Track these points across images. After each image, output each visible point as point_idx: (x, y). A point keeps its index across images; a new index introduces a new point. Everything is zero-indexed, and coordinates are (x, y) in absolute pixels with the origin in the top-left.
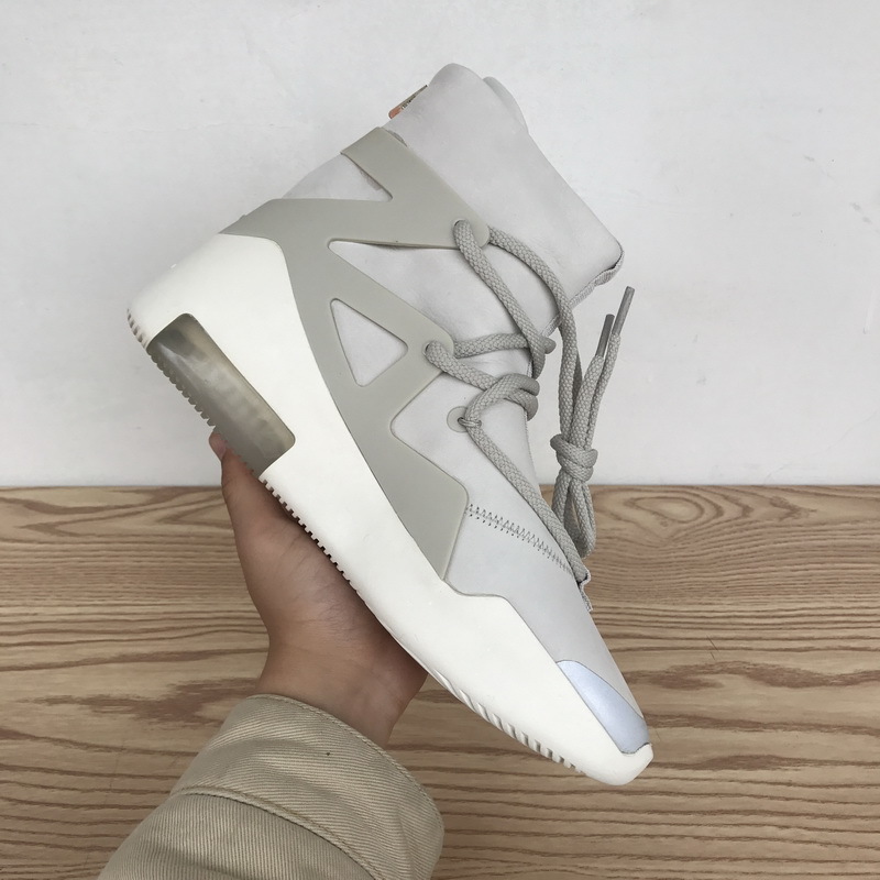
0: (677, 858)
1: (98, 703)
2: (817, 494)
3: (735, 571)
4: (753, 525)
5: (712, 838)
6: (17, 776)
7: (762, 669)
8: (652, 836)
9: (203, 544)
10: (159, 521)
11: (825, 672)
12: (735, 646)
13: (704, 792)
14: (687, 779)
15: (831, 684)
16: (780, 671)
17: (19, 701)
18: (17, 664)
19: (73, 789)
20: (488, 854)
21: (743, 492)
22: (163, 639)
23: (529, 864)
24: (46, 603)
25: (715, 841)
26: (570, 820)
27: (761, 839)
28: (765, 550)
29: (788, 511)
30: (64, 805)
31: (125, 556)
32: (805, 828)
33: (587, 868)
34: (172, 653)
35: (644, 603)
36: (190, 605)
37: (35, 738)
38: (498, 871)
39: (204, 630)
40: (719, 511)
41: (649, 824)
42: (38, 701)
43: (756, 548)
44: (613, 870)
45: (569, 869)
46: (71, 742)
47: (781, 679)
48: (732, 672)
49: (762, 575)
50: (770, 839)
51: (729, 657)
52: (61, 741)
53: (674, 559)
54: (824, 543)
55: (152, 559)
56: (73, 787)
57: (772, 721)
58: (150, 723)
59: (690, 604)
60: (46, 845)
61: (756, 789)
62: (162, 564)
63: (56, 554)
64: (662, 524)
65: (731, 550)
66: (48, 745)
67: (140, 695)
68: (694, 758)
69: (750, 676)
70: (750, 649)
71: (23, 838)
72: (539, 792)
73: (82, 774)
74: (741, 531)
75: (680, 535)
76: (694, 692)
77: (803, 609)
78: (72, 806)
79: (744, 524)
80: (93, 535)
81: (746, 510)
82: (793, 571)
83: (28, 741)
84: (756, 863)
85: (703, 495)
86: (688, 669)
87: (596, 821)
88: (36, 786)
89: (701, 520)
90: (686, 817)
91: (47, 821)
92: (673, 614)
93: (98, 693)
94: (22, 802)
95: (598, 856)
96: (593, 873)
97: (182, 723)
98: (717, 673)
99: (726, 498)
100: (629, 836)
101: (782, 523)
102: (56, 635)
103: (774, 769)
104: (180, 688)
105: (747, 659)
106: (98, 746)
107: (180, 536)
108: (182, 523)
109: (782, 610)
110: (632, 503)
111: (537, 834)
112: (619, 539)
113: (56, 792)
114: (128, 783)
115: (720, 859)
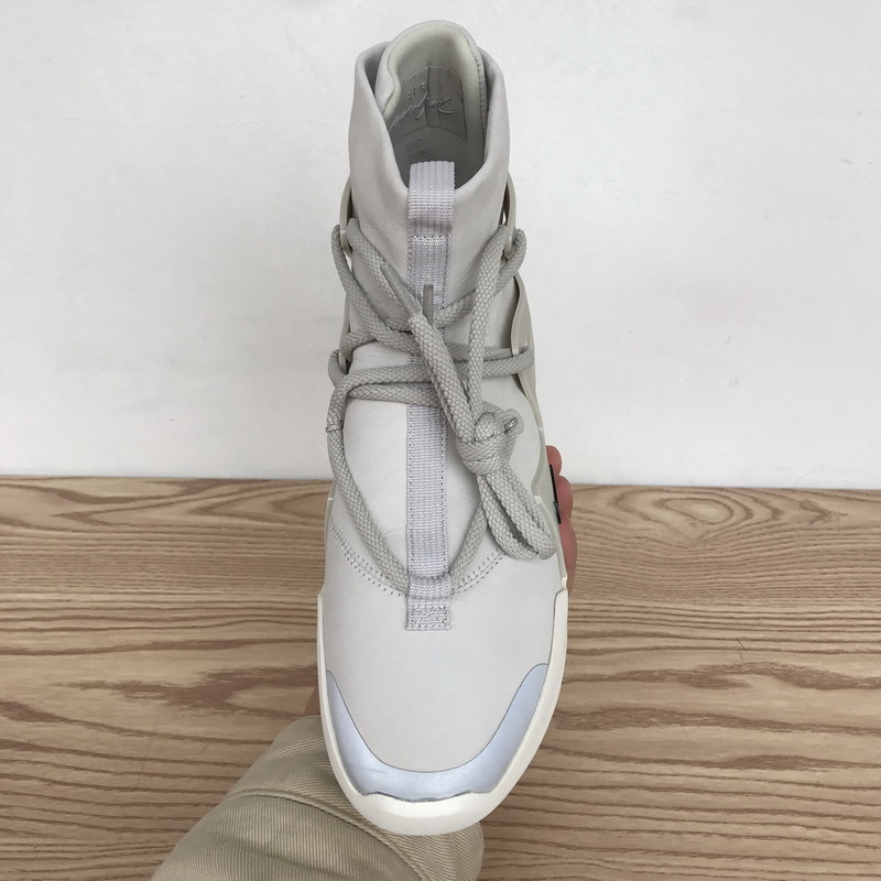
0: (703, 855)
1: (130, 689)
2: (848, 499)
3: (764, 573)
4: (783, 527)
5: (739, 837)
6: (51, 757)
7: (790, 671)
8: (679, 833)
9: (233, 535)
10: (191, 512)
11: (855, 675)
12: (763, 647)
13: (730, 790)
14: (714, 777)
15: (861, 687)
16: (810, 673)
17: (54, 685)
18: (52, 648)
19: (105, 772)
20: (514, 846)
21: (773, 495)
22: (194, 627)
23: (556, 857)
24: (79, 590)
25: (742, 839)
26: (596, 815)
27: (788, 838)
28: (795, 553)
29: (819, 514)
30: (97, 787)
31: (158, 545)
32: (833, 829)
33: (613, 862)
34: (203, 641)
35: (672, 602)
36: (221, 595)
37: (70, 721)
38: (525, 863)
39: (234, 619)
40: (749, 513)
41: (676, 821)
42: (72, 685)
43: (785, 551)
44: (640, 865)
45: (596, 863)
46: (103, 725)
47: (809, 681)
48: (760, 672)
49: (790, 578)
50: (798, 839)
51: (757, 658)
52: (94, 725)
53: (702, 560)
54: (854, 546)
55: (183, 549)
56: (106, 769)
57: (801, 722)
58: (181, 710)
59: (718, 604)
60: (80, 825)
61: (785, 789)
62: (195, 554)
63: (89, 542)
64: (691, 524)
65: (760, 552)
66: (81, 728)
67: (173, 682)
68: (721, 756)
69: (778, 677)
70: (778, 650)
71: (58, 817)
72: (565, 786)
73: (115, 757)
74: (771, 533)
75: (709, 536)
76: (722, 691)
77: (833, 612)
78: (105, 788)
79: (774, 526)
80: (127, 524)
81: (776, 513)
82: (822, 574)
83: (62, 723)
84: (783, 862)
85: (734, 497)
86: (715, 669)
87: (622, 816)
88: (69, 767)
89: (731, 522)
90: (714, 814)
91: (80, 801)
92: (702, 614)
93: (129, 679)
94: (56, 782)
95: (624, 850)
96: (619, 867)
97: (213, 710)
98: (746, 673)
99: (756, 500)
100: (655, 831)
101: (811, 526)
102: (89, 621)
103: (801, 770)
104: (211, 675)
105: (776, 660)
106: (129, 731)
107: (213, 527)
108: (213, 514)
109: (811, 613)
110: (661, 504)
111: (563, 828)
112: (648, 539)
113: (90, 774)
114: (159, 767)
115: (747, 857)
